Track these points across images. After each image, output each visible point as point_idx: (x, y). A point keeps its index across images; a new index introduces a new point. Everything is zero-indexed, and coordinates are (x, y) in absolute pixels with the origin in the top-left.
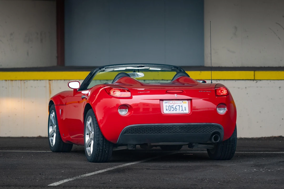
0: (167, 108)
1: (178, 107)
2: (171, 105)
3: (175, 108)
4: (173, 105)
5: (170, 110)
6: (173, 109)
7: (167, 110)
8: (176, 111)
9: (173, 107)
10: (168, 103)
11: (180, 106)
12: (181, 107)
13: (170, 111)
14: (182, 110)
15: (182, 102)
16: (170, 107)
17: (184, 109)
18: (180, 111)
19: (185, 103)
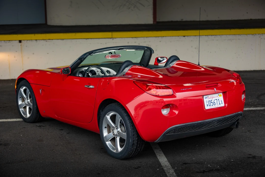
0: (208, 103)
1: (216, 101)
2: (210, 100)
3: (214, 103)
4: (211, 99)
5: (210, 105)
6: (212, 104)
7: (207, 106)
8: (215, 106)
9: (212, 101)
10: (207, 98)
11: (217, 99)
12: (218, 101)
13: (210, 107)
14: (220, 104)
15: (218, 95)
16: (209, 101)
17: (221, 103)
18: (218, 105)
19: (220, 95)
